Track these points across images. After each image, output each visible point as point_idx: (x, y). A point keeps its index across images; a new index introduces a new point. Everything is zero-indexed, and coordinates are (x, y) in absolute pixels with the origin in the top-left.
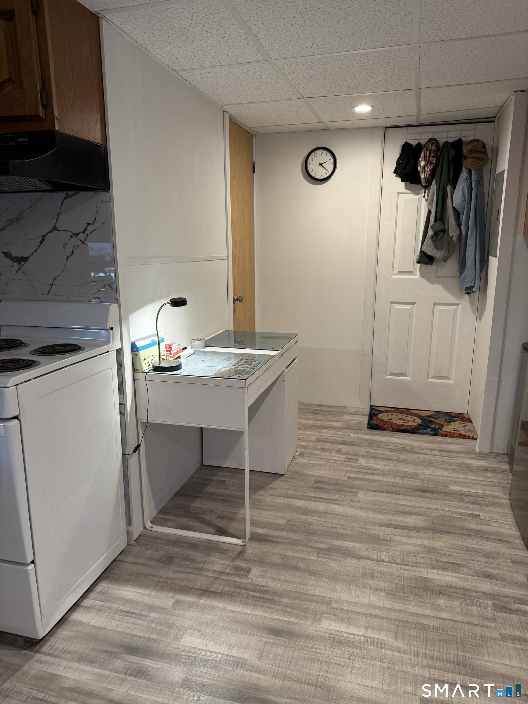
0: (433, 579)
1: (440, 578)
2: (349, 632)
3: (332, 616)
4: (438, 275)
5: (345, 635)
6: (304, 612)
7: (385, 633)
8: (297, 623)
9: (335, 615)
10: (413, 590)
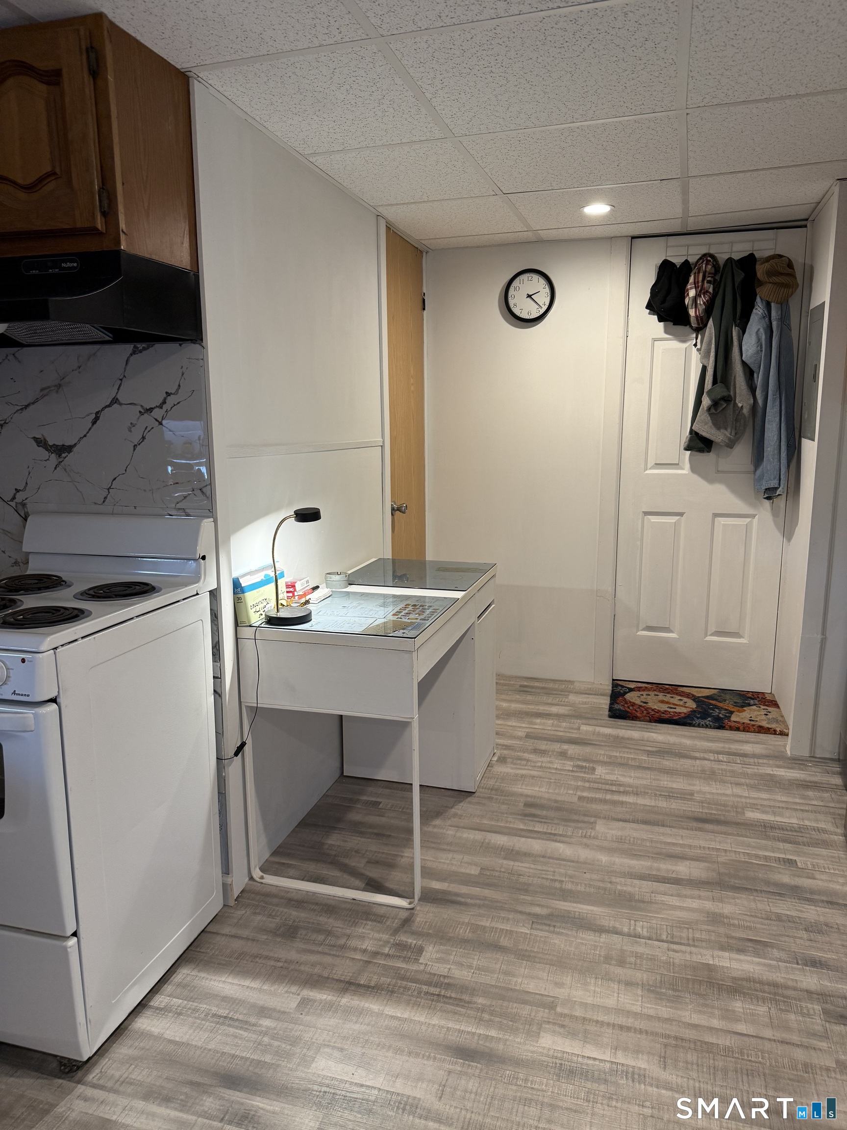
0: (723, 967)
1: (735, 965)
2: (586, 1055)
3: (557, 1028)
4: (719, 469)
5: (580, 1059)
6: (511, 1021)
7: (645, 1057)
8: (500, 1039)
9: (563, 1026)
10: (690, 986)
